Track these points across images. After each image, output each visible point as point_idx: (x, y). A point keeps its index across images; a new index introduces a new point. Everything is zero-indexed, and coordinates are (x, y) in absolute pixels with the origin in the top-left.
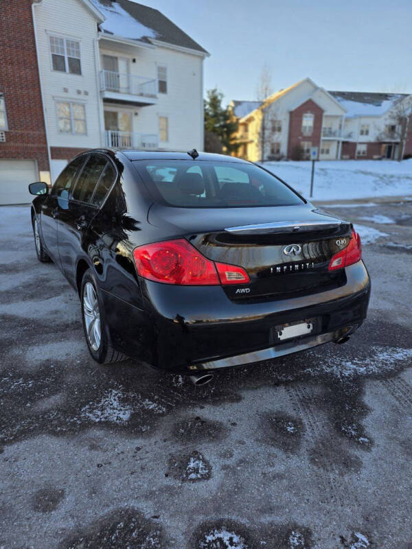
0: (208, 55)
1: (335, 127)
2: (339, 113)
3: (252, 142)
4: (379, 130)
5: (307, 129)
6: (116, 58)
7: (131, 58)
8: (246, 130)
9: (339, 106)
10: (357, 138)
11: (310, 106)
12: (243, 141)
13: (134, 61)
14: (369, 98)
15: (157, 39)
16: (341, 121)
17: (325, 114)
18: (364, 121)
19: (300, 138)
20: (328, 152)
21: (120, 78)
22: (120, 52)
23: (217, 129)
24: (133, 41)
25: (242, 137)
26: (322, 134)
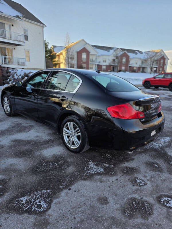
0: (46, 26)
1: (94, 59)
2: (96, 53)
3: (62, 63)
4: (110, 60)
5: (84, 59)
6: (4, 23)
7: (11, 24)
8: (59, 58)
9: (95, 51)
10: (102, 63)
11: (84, 50)
12: (59, 62)
13: (13, 25)
14: (105, 48)
15: (23, 17)
16: (96, 57)
17: (90, 53)
18: (105, 57)
19: (82, 62)
20: (92, 68)
21: (6, 32)
22: (6, 21)
23: (47, 57)
24: (12, 17)
25: (58, 61)
26: (90, 61)
